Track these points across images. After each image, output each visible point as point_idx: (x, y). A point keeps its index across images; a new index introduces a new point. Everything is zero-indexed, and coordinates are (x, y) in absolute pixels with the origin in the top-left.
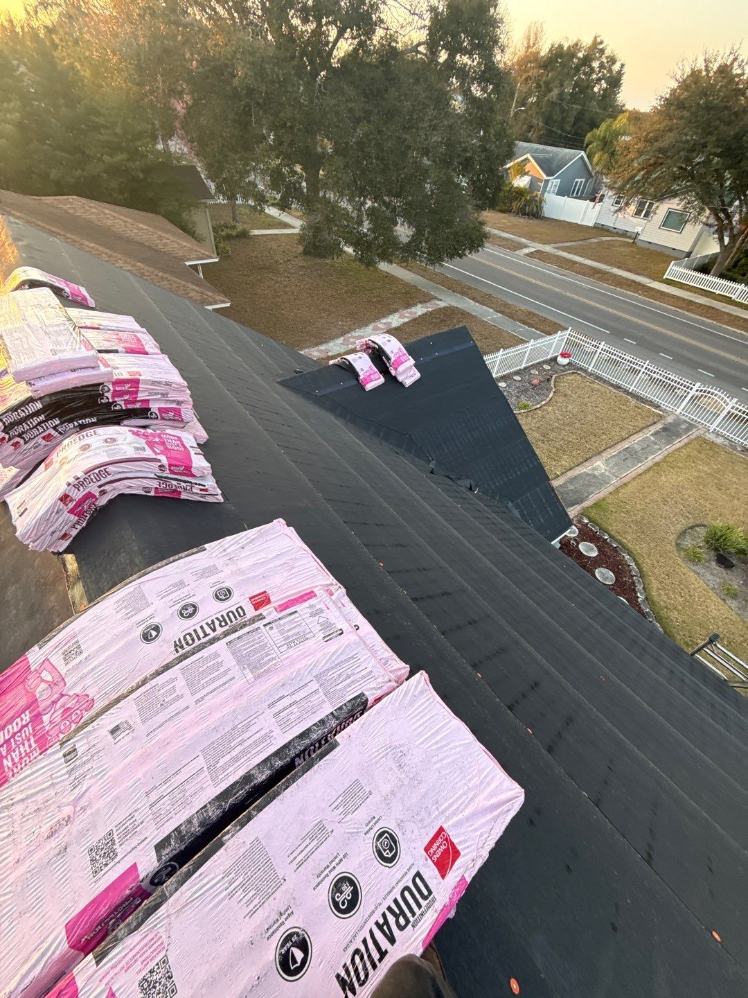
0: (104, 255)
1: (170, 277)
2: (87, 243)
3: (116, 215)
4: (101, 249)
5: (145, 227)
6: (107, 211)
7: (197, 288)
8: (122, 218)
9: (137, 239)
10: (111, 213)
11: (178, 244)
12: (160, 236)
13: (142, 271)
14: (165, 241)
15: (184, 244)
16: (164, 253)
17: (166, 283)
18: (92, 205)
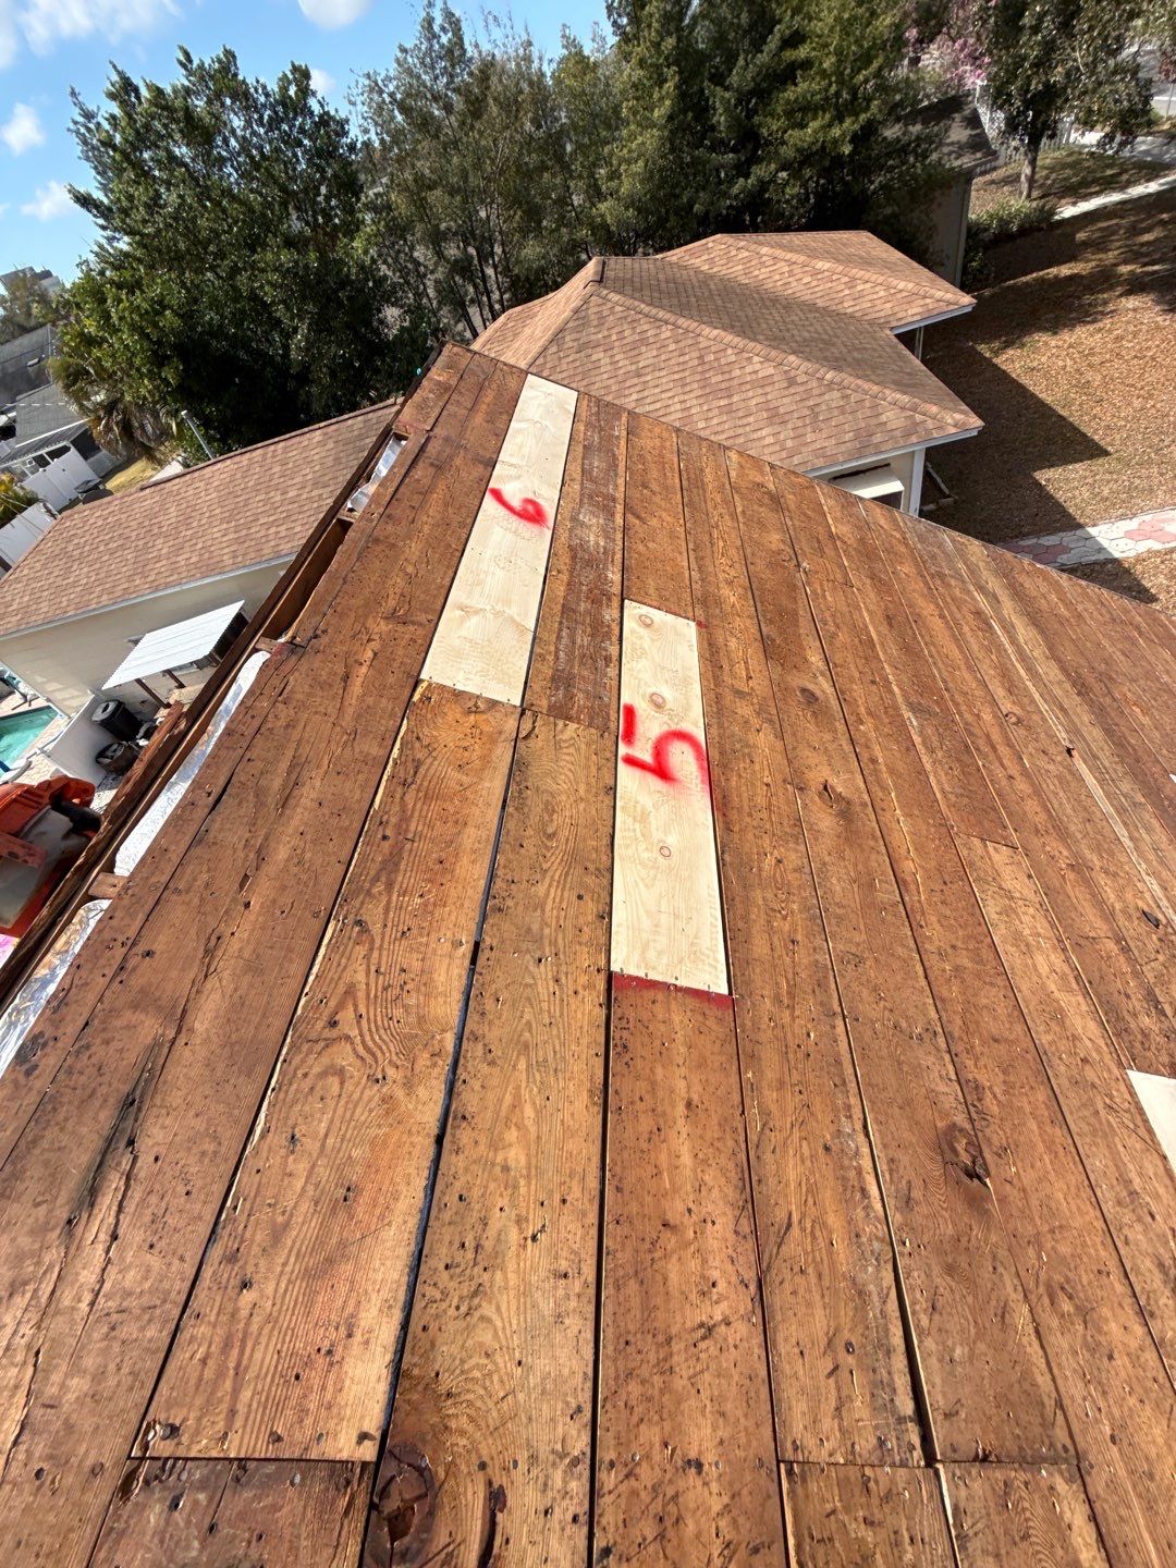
0: (730, 351)
1: (849, 380)
2: (707, 330)
3: (778, 253)
4: (729, 337)
5: (827, 265)
6: (765, 250)
7: (906, 398)
8: (789, 256)
9: (807, 296)
10: (771, 251)
11: (888, 288)
12: (854, 279)
13: (792, 374)
14: (859, 288)
15: (901, 285)
16: (852, 316)
17: (836, 394)
18: (742, 244)
